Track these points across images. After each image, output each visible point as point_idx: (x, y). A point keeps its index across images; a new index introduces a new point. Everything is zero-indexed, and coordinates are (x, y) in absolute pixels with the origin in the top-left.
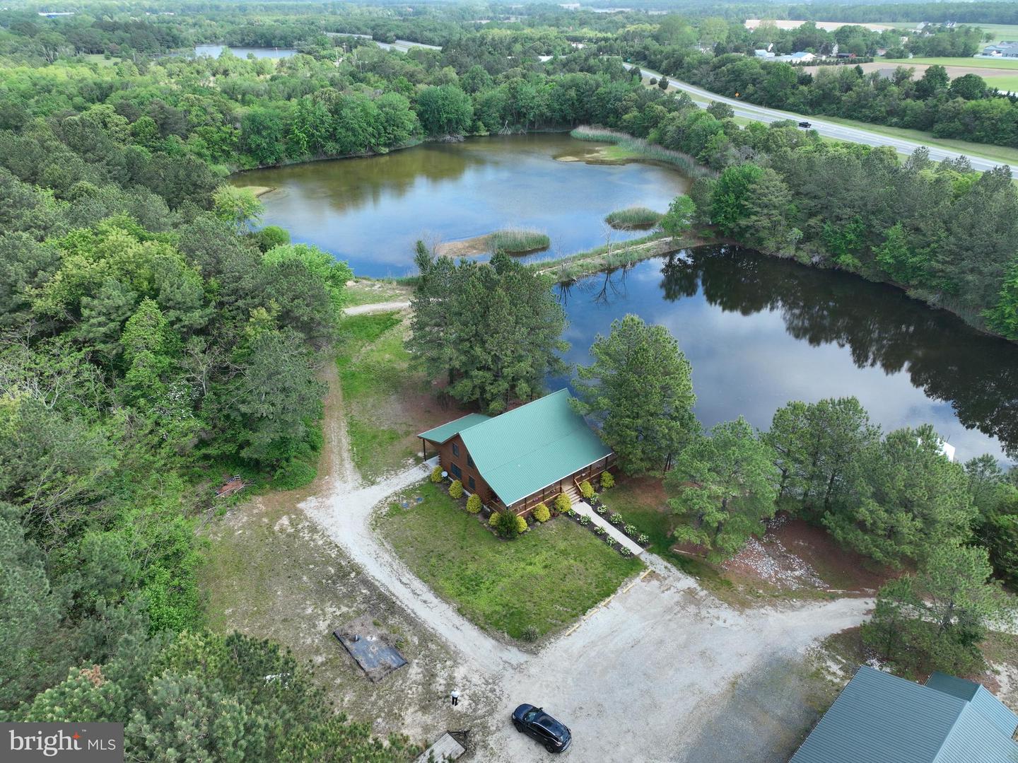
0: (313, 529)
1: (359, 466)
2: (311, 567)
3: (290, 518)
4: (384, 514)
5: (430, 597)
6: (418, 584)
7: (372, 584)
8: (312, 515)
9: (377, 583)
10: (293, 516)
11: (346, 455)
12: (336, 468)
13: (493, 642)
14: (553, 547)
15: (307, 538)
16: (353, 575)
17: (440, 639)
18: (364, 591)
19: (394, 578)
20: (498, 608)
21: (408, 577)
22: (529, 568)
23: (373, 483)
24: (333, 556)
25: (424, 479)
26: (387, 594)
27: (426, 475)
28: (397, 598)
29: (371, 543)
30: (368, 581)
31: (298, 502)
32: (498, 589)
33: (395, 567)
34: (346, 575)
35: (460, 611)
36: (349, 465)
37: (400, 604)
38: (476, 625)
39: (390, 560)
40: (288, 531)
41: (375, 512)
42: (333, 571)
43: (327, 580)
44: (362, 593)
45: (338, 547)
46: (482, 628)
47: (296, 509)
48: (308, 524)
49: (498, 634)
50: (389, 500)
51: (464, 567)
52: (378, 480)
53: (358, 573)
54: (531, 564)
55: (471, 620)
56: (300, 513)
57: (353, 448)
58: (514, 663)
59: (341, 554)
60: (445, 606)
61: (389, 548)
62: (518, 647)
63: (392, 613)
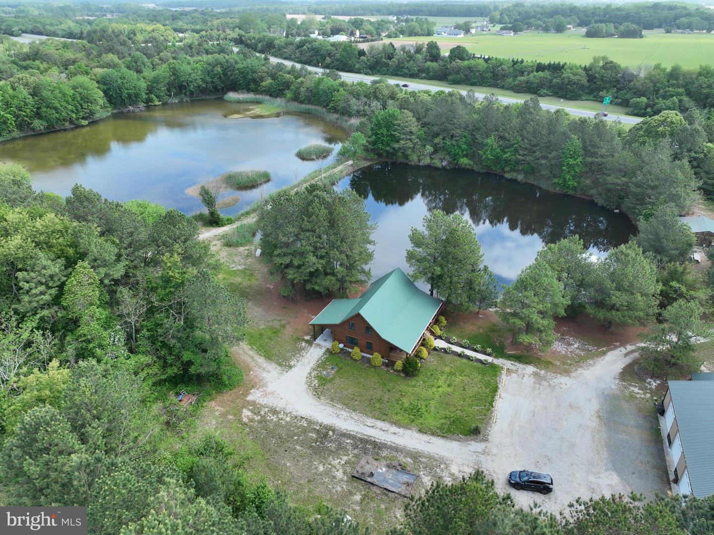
0: (275, 412)
1: (269, 357)
2: (296, 438)
3: (249, 410)
4: (317, 385)
5: (394, 429)
6: (379, 424)
7: (349, 434)
8: (265, 402)
9: (352, 433)
10: (251, 408)
11: (251, 353)
12: (252, 364)
13: (457, 443)
14: (443, 372)
15: (275, 420)
16: (331, 433)
17: (424, 453)
18: (348, 441)
19: (362, 426)
20: (443, 421)
21: (370, 421)
22: (440, 390)
23: (291, 367)
24: (306, 425)
25: (325, 354)
26: (365, 437)
27: (323, 350)
28: (374, 438)
29: (326, 408)
30: (345, 433)
31: (247, 397)
32: (432, 409)
33: (356, 418)
34: (326, 435)
35: (420, 431)
36: (261, 360)
37: (379, 441)
38: (438, 436)
39: (348, 415)
40: (256, 419)
41: (310, 386)
42: (315, 436)
43: (316, 443)
44: (347, 443)
45: (304, 418)
46: (443, 437)
47: (248, 402)
48: (266, 410)
49: (455, 436)
50: (313, 374)
51: (400, 402)
52: (292, 363)
53: (334, 431)
54: (439, 387)
55: (433, 434)
56: (254, 403)
57: (252, 347)
58: (480, 450)
59: (310, 422)
60: (409, 432)
61: (341, 407)
62: (474, 440)
63: (380, 448)
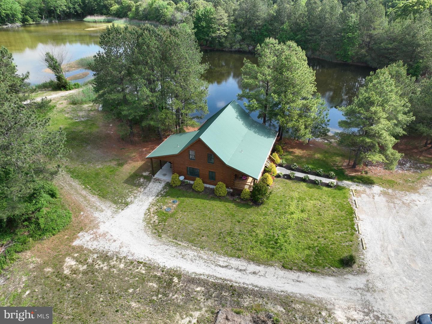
0: (105, 257)
1: (103, 196)
2: (131, 291)
3: (74, 258)
4: (157, 221)
5: (252, 267)
6: (234, 262)
7: (199, 279)
8: (94, 247)
9: (202, 277)
10: (76, 255)
11: (84, 192)
12: (84, 204)
13: (332, 278)
15: (105, 268)
16: (176, 280)
17: (296, 297)
18: (198, 289)
19: (213, 266)
20: (307, 252)
21: (223, 260)
23: (127, 204)
24: (144, 272)
25: (164, 188)
26: (220, 281)
27: (163, 184)
28: (231, 281)
29: (167, 247)
30: (193, 279)
31: (73, 242)
32: (291, 238)
33: (205, 257)
34: (170, 283)
35: (284, 267)
36: (94, 199)
37: (237, 285)
38: (307, 271)
39: (196, 254)
40: (81, 269)
41: (148, 223)
42: (155, 285)
43: (157, 296)
44: (198, 292)
45: (141, 263)
46: (312, 272)
47: (73, 248)
48: (95, 256)
49: (326, 270)
50: (152, 210)
51: (254, 234)
52: (129, 200)
53: (179, 277)
55: (300, 269)
56: (80, 249)
57: (86, 186)
58: (362, 286)
59: (149, 267)
60: (271, 269)
61: (186, 245)
62: (348, 273)
63: (239, 295)
